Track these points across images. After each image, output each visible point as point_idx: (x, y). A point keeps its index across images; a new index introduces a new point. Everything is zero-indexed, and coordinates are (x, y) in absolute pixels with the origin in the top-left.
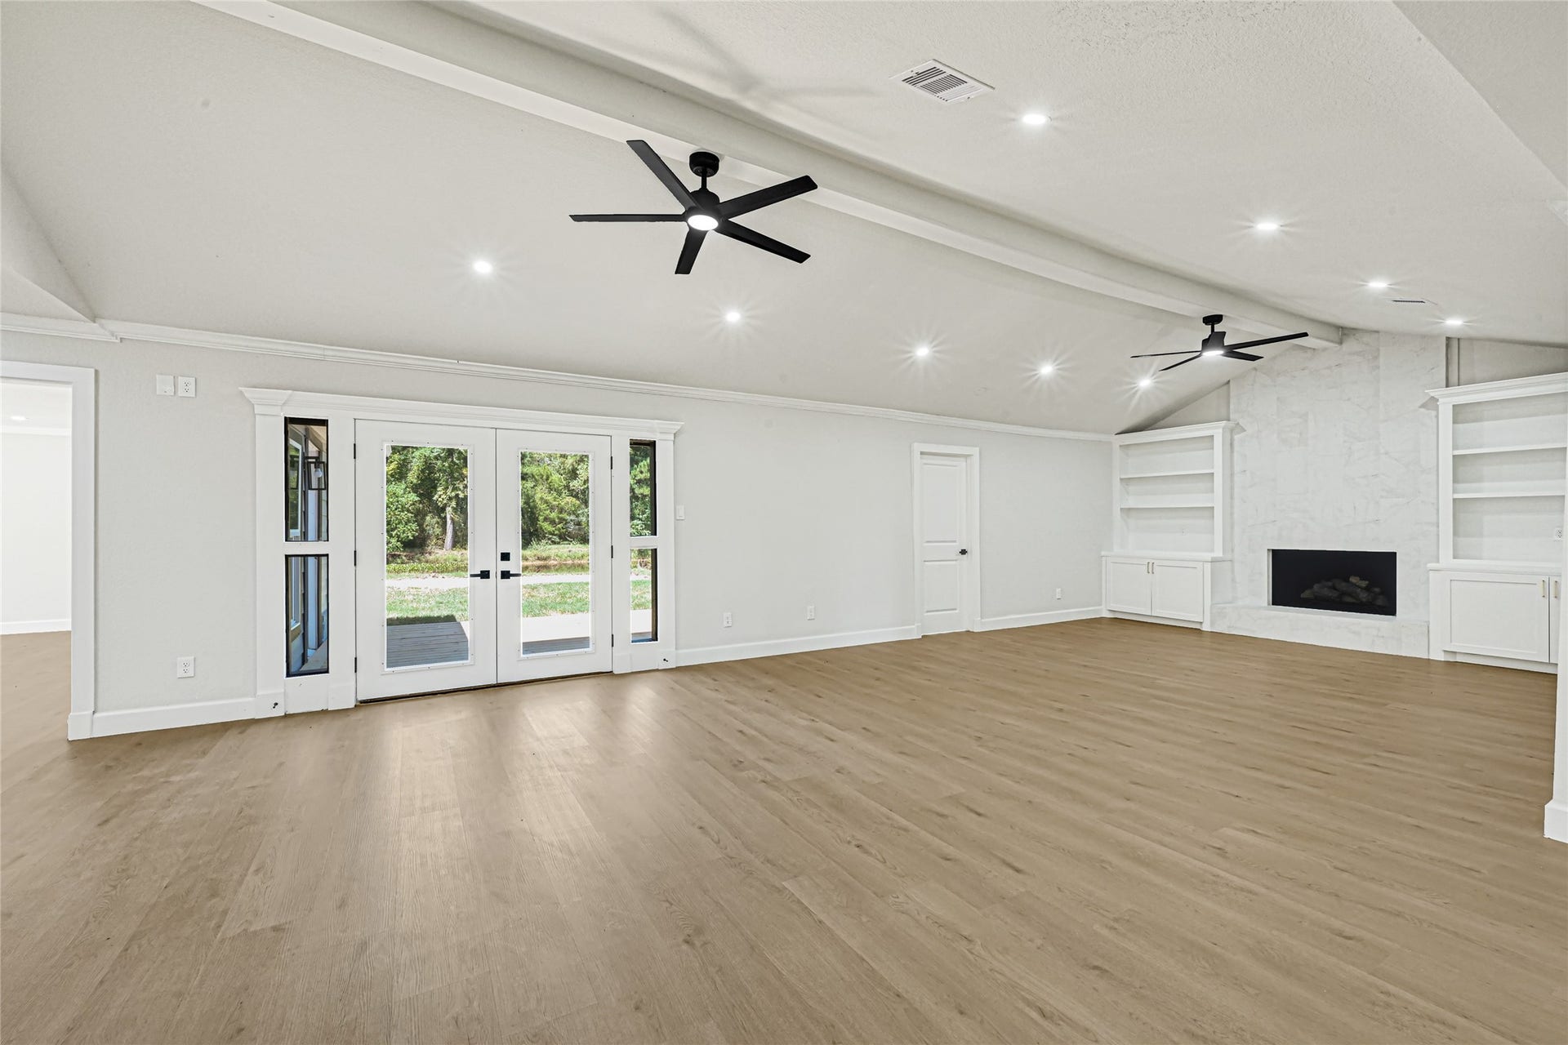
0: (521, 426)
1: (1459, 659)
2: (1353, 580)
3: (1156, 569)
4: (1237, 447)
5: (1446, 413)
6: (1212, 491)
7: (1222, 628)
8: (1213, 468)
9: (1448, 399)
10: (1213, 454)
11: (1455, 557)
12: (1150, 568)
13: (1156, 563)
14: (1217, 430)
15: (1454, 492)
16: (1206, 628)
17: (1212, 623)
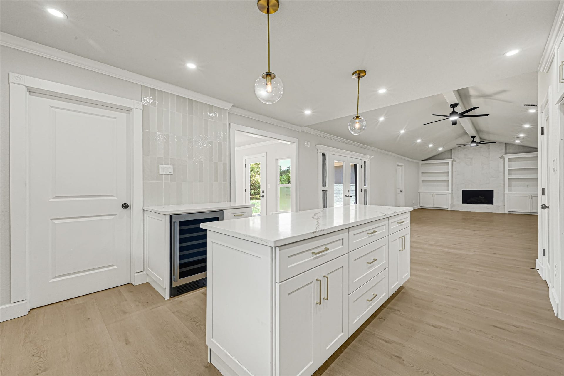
0: (352, 157)
1: (511, 213)
2: (480, 197)
3: (435, 196)
4: (454, 166)
5: (506, 160)
6: (449, 176)
7: (454, 209)
8: (449, 170)
9: (507, 157)
10: (449, 167)
11: (508, 191)
12: (433, 195)
13: (435, 194)
14: (450, 161)
15: (508, 177)
16: (449, 209)
17: (451, 208)
